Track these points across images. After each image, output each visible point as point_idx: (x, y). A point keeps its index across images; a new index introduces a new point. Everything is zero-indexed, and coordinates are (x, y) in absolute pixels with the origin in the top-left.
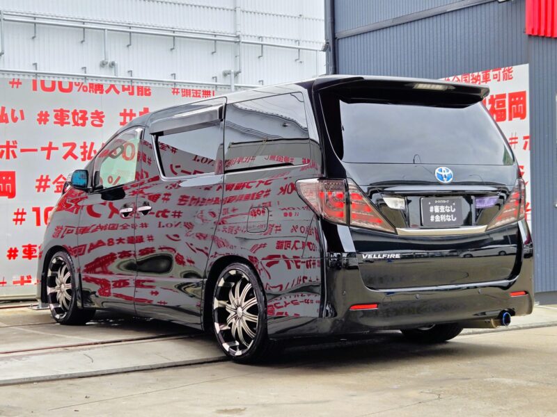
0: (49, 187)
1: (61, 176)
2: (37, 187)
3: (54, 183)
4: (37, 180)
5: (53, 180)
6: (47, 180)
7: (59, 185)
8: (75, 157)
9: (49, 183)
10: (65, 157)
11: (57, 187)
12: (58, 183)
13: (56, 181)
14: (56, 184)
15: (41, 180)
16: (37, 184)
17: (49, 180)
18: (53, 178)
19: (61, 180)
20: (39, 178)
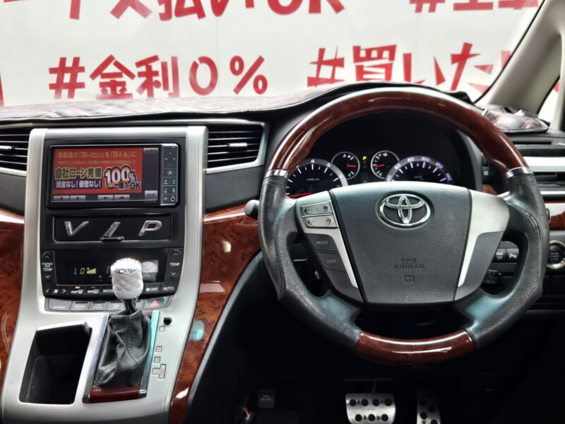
0: (82, 85)
1: (110, 60)
2: (52, 86)
3: (94, 76)
4: (52, 71)
5: (90, 68)
6: (77, 68)
7: (107, 80)
8: (144, 11)
9: (81, 77)
10: (117, 12)
11: (102, 85)
12: (104, 76)
13: (98, 72)
14: (99, 79)
15: (61, 69)
16: (53, 78)
17: (82, 69)
18: (90, 64)
19: (111, 69)
20: (56, 65)
